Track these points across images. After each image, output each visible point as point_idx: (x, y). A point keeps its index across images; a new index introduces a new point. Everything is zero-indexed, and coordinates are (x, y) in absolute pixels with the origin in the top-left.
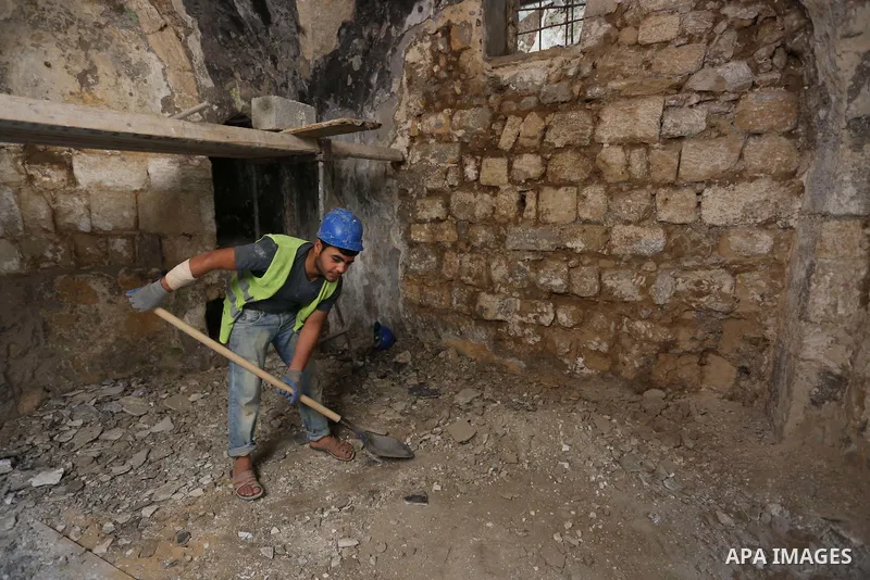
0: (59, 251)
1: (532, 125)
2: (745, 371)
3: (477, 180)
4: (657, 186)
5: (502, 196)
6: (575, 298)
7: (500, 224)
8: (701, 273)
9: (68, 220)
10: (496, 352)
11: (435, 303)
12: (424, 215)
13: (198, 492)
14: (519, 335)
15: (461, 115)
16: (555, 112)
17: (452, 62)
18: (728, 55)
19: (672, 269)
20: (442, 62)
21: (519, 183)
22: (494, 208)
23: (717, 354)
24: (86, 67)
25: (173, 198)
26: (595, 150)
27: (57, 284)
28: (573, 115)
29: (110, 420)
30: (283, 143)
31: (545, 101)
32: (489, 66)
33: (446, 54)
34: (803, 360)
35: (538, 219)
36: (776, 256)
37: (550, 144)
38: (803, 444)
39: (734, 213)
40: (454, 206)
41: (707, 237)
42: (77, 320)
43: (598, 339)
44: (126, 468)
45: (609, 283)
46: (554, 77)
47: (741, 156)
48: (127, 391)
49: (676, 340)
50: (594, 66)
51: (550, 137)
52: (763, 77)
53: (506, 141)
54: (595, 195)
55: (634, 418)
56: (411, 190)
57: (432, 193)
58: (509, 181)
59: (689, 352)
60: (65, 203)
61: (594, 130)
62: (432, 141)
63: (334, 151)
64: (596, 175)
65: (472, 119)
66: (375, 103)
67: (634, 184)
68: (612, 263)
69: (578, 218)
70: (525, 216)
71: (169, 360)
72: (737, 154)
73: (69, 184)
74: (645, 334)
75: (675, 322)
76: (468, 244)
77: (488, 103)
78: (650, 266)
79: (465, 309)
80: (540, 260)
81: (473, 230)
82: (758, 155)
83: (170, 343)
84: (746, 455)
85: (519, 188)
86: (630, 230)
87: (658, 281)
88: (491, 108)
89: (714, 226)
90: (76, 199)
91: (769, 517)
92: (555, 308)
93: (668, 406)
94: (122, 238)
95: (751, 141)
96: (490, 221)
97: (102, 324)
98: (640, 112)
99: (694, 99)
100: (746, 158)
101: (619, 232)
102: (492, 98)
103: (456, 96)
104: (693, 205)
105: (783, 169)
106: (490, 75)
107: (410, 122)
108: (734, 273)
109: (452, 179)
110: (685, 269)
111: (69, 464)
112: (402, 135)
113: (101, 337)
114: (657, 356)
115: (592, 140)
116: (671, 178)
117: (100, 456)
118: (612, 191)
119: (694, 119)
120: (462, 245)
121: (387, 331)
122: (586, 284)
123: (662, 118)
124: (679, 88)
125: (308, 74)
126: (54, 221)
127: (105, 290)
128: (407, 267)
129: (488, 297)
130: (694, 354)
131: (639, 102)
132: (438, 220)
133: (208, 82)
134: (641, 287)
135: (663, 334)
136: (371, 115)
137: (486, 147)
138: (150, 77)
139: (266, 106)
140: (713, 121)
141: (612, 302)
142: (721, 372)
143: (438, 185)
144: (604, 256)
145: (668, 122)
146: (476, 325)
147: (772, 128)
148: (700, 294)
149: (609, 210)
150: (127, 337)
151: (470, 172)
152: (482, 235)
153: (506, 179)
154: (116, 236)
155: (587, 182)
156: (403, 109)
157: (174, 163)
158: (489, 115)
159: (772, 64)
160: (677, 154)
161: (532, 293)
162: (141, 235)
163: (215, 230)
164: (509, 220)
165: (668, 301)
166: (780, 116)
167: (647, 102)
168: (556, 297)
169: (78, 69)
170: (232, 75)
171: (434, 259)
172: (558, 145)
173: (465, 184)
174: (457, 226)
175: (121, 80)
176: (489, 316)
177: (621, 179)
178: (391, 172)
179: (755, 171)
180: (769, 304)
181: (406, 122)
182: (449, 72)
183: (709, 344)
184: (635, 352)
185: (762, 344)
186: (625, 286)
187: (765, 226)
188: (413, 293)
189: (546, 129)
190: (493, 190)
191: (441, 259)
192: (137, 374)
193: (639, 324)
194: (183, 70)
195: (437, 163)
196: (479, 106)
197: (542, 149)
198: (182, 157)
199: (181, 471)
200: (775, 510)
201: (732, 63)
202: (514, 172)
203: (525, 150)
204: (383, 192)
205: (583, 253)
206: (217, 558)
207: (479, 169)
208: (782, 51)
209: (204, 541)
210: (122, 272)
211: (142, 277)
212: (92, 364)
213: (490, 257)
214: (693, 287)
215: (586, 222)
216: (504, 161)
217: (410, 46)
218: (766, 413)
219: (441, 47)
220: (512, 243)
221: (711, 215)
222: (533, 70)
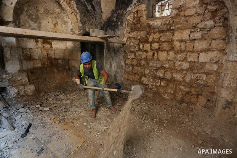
0: (48, 62)
1: (157, 36)
2: (208, 100)
3: (143, 49)
4: (188, 52)
5: (149, 53)
6: (166, 79)
7: (148, 60)
8: (198, 74)
9: (50, 56)
10: (146, 92)
11: (131, 79)
12: (130, 57)
13: (75, 115)
14: (151, 88)
15: (140, 33)
16: (163, 33)
17: (138, 19)
18: (208, 19)
19: (191, 73)
20: (136, 19)
22: (147, 56)
23: (202, 95)
24: (56, 22)
25: (72, 52)
26: (172, 42)
27: (48, 69)
28: (167, 34)
29: (58, 99)
30: (97, 40)
31: (160, 30)
32: (147, 21)
33: (137, 18)
34: (221, 97)
35: (157, 59)
36: (218, 71)
37: (161, 41)
38: (220, 118)
39: (207, 59)
40: (137, 55)
41: (200, 65)
42: (51, 78)
43: (171, 90)
44: (61, 109)
45: (174, 76)
46: (163, 24)
47: (210, 45)
48: (61, 94)
49: (191, 91)
50: (173, 21)
51: (161, 39)
52: (218, 24)
53: (150, 40)
54: (172, 54)
55: (178, 110)
56: (127, 51)
57: (132, 52)
58: (151, 49)
59: (194, 95)
60: (50, 52)
61: (172, 37)
62: (132, 39)
63: (108, 41)
64: (172, 49)
65: (142, 34)
66: (119, 29)
67: (181, 51)
68: (175, 71)
69: (167, 59)
70: (154, 58)
71: (69, 88)
72: (209, 44)
73: (51, 48)
74: (183, 89)
75: (191, 87)
76: (140, 65)
77: (146, 30)
78: (185, 72)
79: (138, 81)
80: (157, 69)
81: (141, 61)
82: (215, 45)
83: (69, 84)
84: (205, 120)
85: (153, 51)
86: (180, 63)
87: (187, 76)
88: (147, 31)
89: (202, 62)
90: (52, 51)
91: (206, 134)
92: (161, 81)
93: (187, 108)
94: (61, 60)
95: (213, 41)
96: (146, 59)
97: (56, 79)
98: (184, 33)
99: (199, 30)
100: (211, 45)
101: (178, 63)
102: (147, 29)
103: (139, 28)
104: (197, 57)
105: (221, 48)
106: (147, 23)
107: (127, 34)
108: (207, 75)
109: (137, 49)
110: (194, 73)
111: (50, 107)
112: (125, 37)
113: (56, 82)
116: (191, 50)
117: (56, 106)
118: (176, 53)
119: (199, 35)
120: (138, 65)
121: (119, 85)
122: (168, 76)
123: (190, 35)
124: (195, 27)
125: (103, 22)
126: (48, 56)
127: (57, 72)
128: (125, 70)
129: (144, 78)
131: (184, 31)
132: (133, 59)
133: (81, 25)
134: (182, 77)
135: (187, 90)
136: (118, 32)
137: (145, 41)
138: (68, 24)
139: (93, 31)
140: (203, 36)
141: (175, 81)
142: (202, 100)
143: (133, 50)
144: (173, 69)
145: (191, 35)
146: (141, 85)
147: (219, 38)
148: (198, 80)
149: (175, 57)
150: (61, 82)
151: (141, 47)
152: (143, 62)
153: (150, 49)
154: (60, 60)
155: (170, 50)
156: (126, 31)
157: (72, 43)
158: (146, 33)
159: (220, 21)
160: (193, 44)
161: (155, 77)
162: (65, 60)
164: (150, 59)
165: (189, 81)
166: (221, 35)
167: (186, 31)
168: (161, 79)
169: (54, 23)
170: (86, 23)
171: (131, 68)
172: (163, 41)
173: (140, 50)
174: (137, 60)
175: (63, 25)
176: (144, 83)
177: (179, 50)
178: (122, 46)
179: (214, 49)
180: (216, 83)
182: (137, 22)
183: (199, 93)
184: (180, 93)
185: (213, 93)
186: (178, 77)
187: (216, 63)
188: (126, 76)
189: (160, 37)
190: (147, 51)
191: (133, 68)
192: (62, 91)
193: (182, 87)
194: (75, 22)
195: (133, 45)
196: (144, 31)
197: (159, 42)
198: (74, 42)
199: (72, 111)
200: (208, 132)
201: (209, 21)
202: (152, 47)
203: (155, 42)
204: (120, 51)
205: (168, 68)
206: (79, 127)
207: (143, 46)
208: (223, 18)
209: (77, 124)
210: (60, 68)
211: (64, 69)
212: (54, 88)
213: (145, 68)
214: (196, 78)
215: (169, 60)
216: (150, 44)
217: (128, 16)
218: (213, 111)
219: (136, 16)
220: (150, 65)
221: (201, 60)
222: (158, 22)
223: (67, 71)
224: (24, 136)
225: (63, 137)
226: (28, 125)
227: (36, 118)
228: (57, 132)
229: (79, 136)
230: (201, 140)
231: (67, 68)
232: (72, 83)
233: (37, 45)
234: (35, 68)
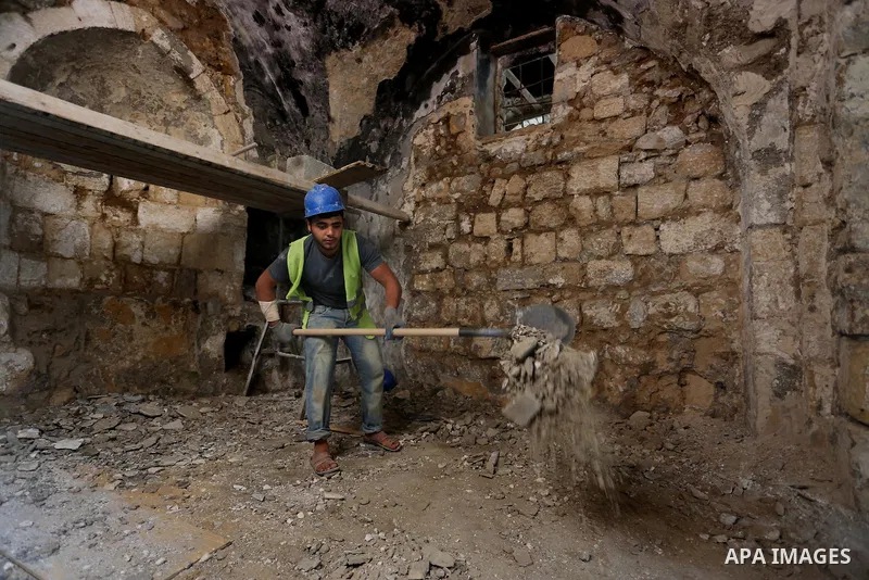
0: (112, 276)
1: (515, 185)
2: (721, 386)
3: (471, 232)
4: (621, 225)
5: (492, 244)
7: (492, 269)
8: (668, 297)
9: (125, 252)
10: (492, 390)
11: (435, 347)
12: (426, 266)
13: (201, 461)
15: (458, 182)
16: (533, 173)
17: (451, 142)
18: (664, 123)
19: (642, 295)
20: (443, 143)
21: (506, 232)
22: (486, 256)
23: (695, 373)
25: (211, 240)
26: (567, 200)
27: (105, 303)
28: (549, 174)
29: (130, 417)
31: (525, 165)
32: (479, 143)
33: (446, 137)
34: (759, 354)
35: (523, 261)
36: (729, 276)
37: (530, 198)
38: (775, 435)
39: (687, 242)
40: (452, 257)
41: (668, 264)
42: (113, 336)
44: (138, 446)
45: (588, 313)
46: (530, 148)
47: (686, 196)
48: (145, 401)
49: (654, 362)
50: (562, 137)
51: (530, 193)
53: (494, 198)
54: (570, 237)
55: (620, 433)
56: (415, 246)
57: (433, 247)
58: (498, 231)
59: (667, 372)
60: (125, 238)
61: (565, 184)
62: (434, 204)
64: (571, 221)
65: (467, 184)
66: (388, 177)
67: (601, 225)
68: (590, 294)
69: (557, 257)
70: (512, 259)
71: (186, 384)
72: (682, 195)
73: (132, 224)
74: (625, 358)
75: (652, 345)
76: (464, 289)
77: (479, 170)
78: (622, 294)
79: (462, 351)
80: (527, 297)
81: (469, 276)
82: (699, 194)
83: (188, 366)
84: (723, 450)
86: (602, 264)
87: (632, 307)
88: (482, 174)
89: (673, 254)
90: (134, 236)
91: (741, 490)
94: (165, 270)
95: (692, 184)
96: (484, 267)
97: (134, 343)
98: (601, 167)
99: (643, 155)
100: (690, 198)
101: (594, 266)
102: (482, 167)
103: (454, 167)
104: (652, 238)
105: (721, 203)
106: (481, 149)
107: (416, 190)
108: (697, 294)
109: (450, 233)
110: (654, 294)
112: (409, 202)
113: (130, 354)
114: (638, 379)
115: (565, 193)
116: (632, 217)
117: (115, 438)
118: (584, 233)
119: (645, 170)
121: (390, 376)
123: (619, 171)
124: (630, 148)
125: (334, 153)
126: (114, 251)
127: (142, 314)
128: (410, 315)
130: (672, 374)
131: (599, 161)
132: (438, 270)
133: (254, 154)
134: (617, 314)
135: (641, 357)
136: (384, 187)
137: (478, 205)
140: (660, 171)
141: (593, 331)
142: (700, 390)
143: (438, 239)
144: (582, 288)
145: (624, 173)
146: (472, 365)
147: (706, 173)
148: (670, 315)
149: (583, 249)
150: (153, 357)
151: (465, 226)
152: (476, 279)
153: (495, 230)
154: (160, 269)
155: (564, 226)
156: (410, 181)
157: (218, 212)
158: (480, 179)
159: (698, 126)
160: (634, 198)
162: (181, 270)
163: (243, 269)
164: (499, 264)
165: (642, 325)
166: (711, 164)
167: (605, 160)
171: (434, 304)
172: (537, 199)
173: (461, 237)
174: (454, 274)
176: (483, 355)
177: (591, 222)
178: (398, 232)
179: (699, 206)
180: (731, 319)
181: (412, 191)
182: (448, 150)
183: (684, 363)
184: (618, 376)
185: (731, 358)
186: (602, 314)
187: (716, 250)
188: (415, 339)
189: (527, 187)
190: (485, 239)
192: (155, 393)
193: (619, 349)
194: (236, 142)
195: (437, 221)
196: (472, 173)
197: (525, 203)
198: (225, 207)
200: (746, 483)
201: (668, 128)
202: (502, 224)
203: (510, 205)
204: (391, 250)
205: (563, 288)
206: (212, 498)
207: (472, 223)
208: (703, 117)
209: (202, 487)
210: (159, 299)
211: (176, 305)
212: (118, 377)
213: (483, 298)
214: (662, 309)
215: (565, 260)
216: (492, 216)
217: (418, 133)
218: (746, 420)
219: (442, 132)
220: (502, 285)
221: (668, 245)
222: (515, 144)
223: (185, 313)
225: (127, 532)
228: (99, 516)
230: (732, 513)
231: (187, 300)
232: (200, 361)
233: (79, 207)
234: (53, 289)
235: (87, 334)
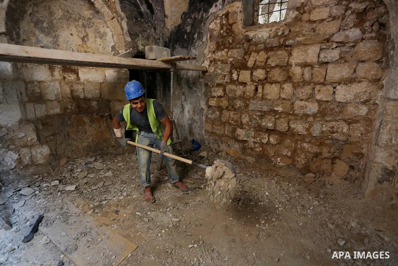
0: (73, 105)
1: (262, 56)
2: (352, 167)
3: (238, 80)
4: (316, 84)
5: (248, 87)
6: (278, 132)
7: (247, 99)
8: (334, 123)
9: (76, 94)
10: (243, 154)
11: (218, 132)
12: (215, 94)
13: (122, 197)
14: (253, 147)
15: (232, 52)
16: (272, 51)
17: (229, 29)
18: (351, 25)
19: (321, 121)
20: (225, 28)
21: (255, 82)
22: (244, 92)
23: (340, 159)
24: (85, 35)
25: (114, 86)
26: (289, 68)
27: (72, 118)
28: (280, 52)
29: (91, 170)
30: (157, 65)
31: (268, 46)
32: (244, 30)
34: (375, 163)
35: (263, 97)
36: (369, 117)
37: (269, 65)
38: (373, 199)
39: (350, 97)
40: (227, 90)
41: (337, 107)
42: (78, 132)
43: (287, 150)
44: (96, 187)
45: (292, 126)
46: (272, 35)
47: (355, 71)
48: (96, 160)
49: (321, 152)
50: (290, 31)
51: (269, 62)
52: (367, 35)
53: (250, 64)
54: (288, 87)
55: (299, 184)
56: (209, 84)
57: (219, 85)
58: (251, 81)
59: (327, 158)
60: (75, 87)
61: (289, 59)
62: (219, 63)
63: (177, 67)
64: (289, 79)
65: (236, 54)
66: (196, 46)
67: (305, 83)
68: (294, 117)
69: (280, 97)
70: (257, 96)
71: (111, 150)
72: (353, 70)
73: (77, 80)
74: (307, 149)
75: (321, 144)
76: (233, 107)
77: (243, 47)
78: (311, 119)
79: (230, 135)
80: (263, 115)
81: (235, 101)
82: (363, 71)
83: (111, 143)
84: (346, 202)
85: (255, 84)
86: (302, 103)
87: (314, 125)
88: (245, 49)
89: (341, 102)
90: (79, 86)
91: (350, 227)
92: (269, 136)
93: (315, 181)
94: (95, 101)
95: (360, 65)
96: (242, 97)
97: (87, 134)
98: (310, 51)
99: (335, 45)
100: (357, 72)
101: (298, 103)
102: (245, 45)
103: (230, 44)
104: (331, 92)
105: (374, 77)
106: (245, 34)
107: (210, 55)
108: (349, 124)
109: (227, 79)
110: (327, 121)
111: (77, 184)
112: (207, 60)
113: (87, 139)
114: (312, 159)
115: (288, 64)
116: (322, 81)
117: (87, 183)
118: (295, 86)
119: (334, 54)
121: (197, 143)
122: (282, 126)
123: (319, 54)
124: (328, 40)
125: (168, 34)
126: (72, 94)
127: (89, 121)
128: (207, 116)
129: (241, 130)
130: (329, 159)
131: (309, 47)
132: (220, 97)
133: (129, 39)
134: (307, 129)
135: (315, 149)
136: (194, 51)
137: (241, 66)
138: (107, 38)
139: (151, 50)
140: (343, 56)
141: (293, 134)
142: (341, 167)
143: (221, 81)
144: (290, 114)
145: (322, 56)
146: (235, 142)
147: (370, 59)
148: (333, 133)
149: (294, 94)
150: (96, 140)
151: (235, 76)
152: (239, 103)
153: (250, 80)
154: (93, 100)
155: (285, 81)
156: (207, 49)
157: (115, 72)
158: (243, 52)
159: (372, 29)
160: (325, 70)
161: (259, 129)
162: (102, 100)
164: (250, 97)
165: (318, 135)
166: (374, 53)
167: (312, 47)
168: (270, 131)
169: (82, 36)
170: (138, 36)
171: (218, 113)
172: (272, 65)
173: (232, 81)
174: (229, 99)
175: (97, 39)
176: (240, 139)
177: (300, 81)
178: (201, 76)
179: (361, 78)
180: (365, 138)
181: (208, 55)
182: (227, 33)
183: (336, 154)
184: (303, 156)
185: (360, 156)
186: (299, 127)
187: (364, 103)
188: (209, 127)
189: (268, 58)
190: (244, 84)
191: (221, 114)
192: (99, 154)
193: (305, 145)
194: (120, 34)
195: (221, 72)
196: (240, 48)
197: (266, 67)
198: (118, 69)
199: (116, 190)
200: (353, 224)
201: (353, 29)
202: (253, 77)
203: (258, 67)
204: (198, 84)
205: (281, 112)
206: (128, 220)
207: (238, 75)
208: (376, 23)
209: (124, 214)
210: (95, 114)
211: (102, 117)
212: (83, 149)
213: (242, 113)
214: (330, 129)
215: (284, 99)
217: (211, 22)
218: (360, 186)
219: (224, 22)
220: (251, 107)
221: (339, 97)
222: (263, 33)
223: (106, 120)
224: (28, 239)
225: (100, 240)
226: (37, 218)
227: (51, 204)
228: (88, 230)
229: (127, 236)
230: (343, 239)
231: (107, 114)
233: (53, 75)
234: (50, 115)
235: (68, 133)
